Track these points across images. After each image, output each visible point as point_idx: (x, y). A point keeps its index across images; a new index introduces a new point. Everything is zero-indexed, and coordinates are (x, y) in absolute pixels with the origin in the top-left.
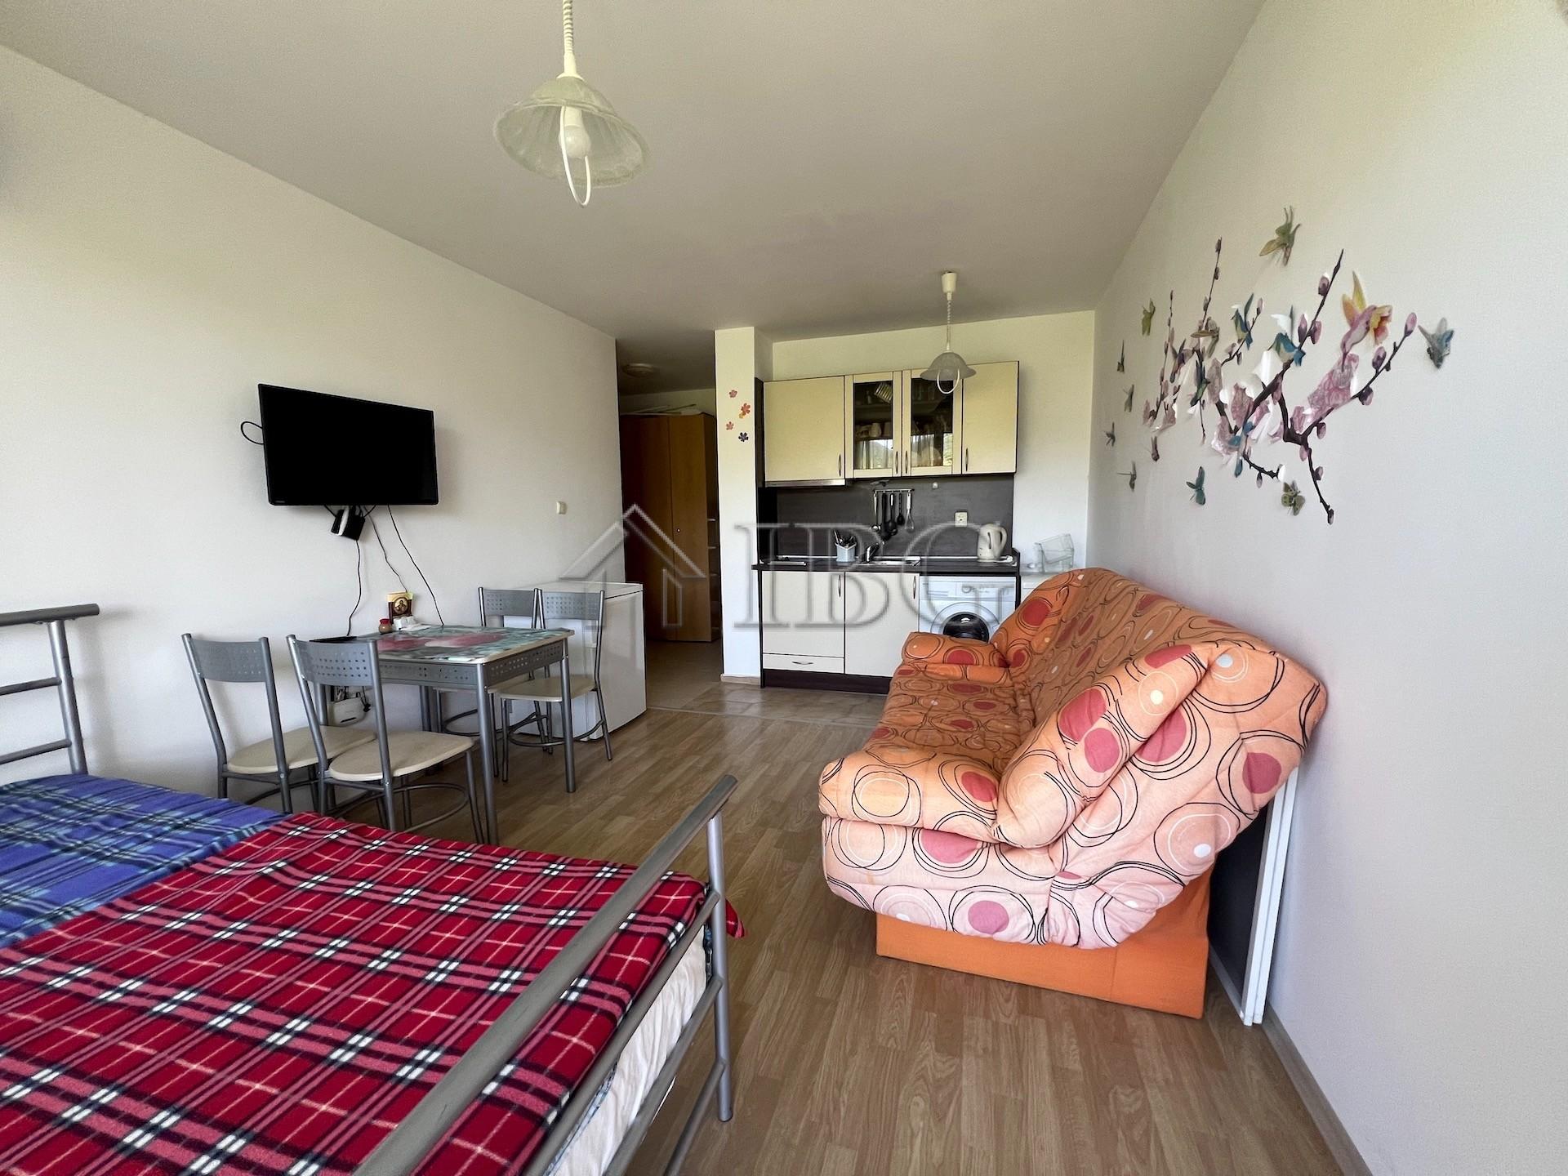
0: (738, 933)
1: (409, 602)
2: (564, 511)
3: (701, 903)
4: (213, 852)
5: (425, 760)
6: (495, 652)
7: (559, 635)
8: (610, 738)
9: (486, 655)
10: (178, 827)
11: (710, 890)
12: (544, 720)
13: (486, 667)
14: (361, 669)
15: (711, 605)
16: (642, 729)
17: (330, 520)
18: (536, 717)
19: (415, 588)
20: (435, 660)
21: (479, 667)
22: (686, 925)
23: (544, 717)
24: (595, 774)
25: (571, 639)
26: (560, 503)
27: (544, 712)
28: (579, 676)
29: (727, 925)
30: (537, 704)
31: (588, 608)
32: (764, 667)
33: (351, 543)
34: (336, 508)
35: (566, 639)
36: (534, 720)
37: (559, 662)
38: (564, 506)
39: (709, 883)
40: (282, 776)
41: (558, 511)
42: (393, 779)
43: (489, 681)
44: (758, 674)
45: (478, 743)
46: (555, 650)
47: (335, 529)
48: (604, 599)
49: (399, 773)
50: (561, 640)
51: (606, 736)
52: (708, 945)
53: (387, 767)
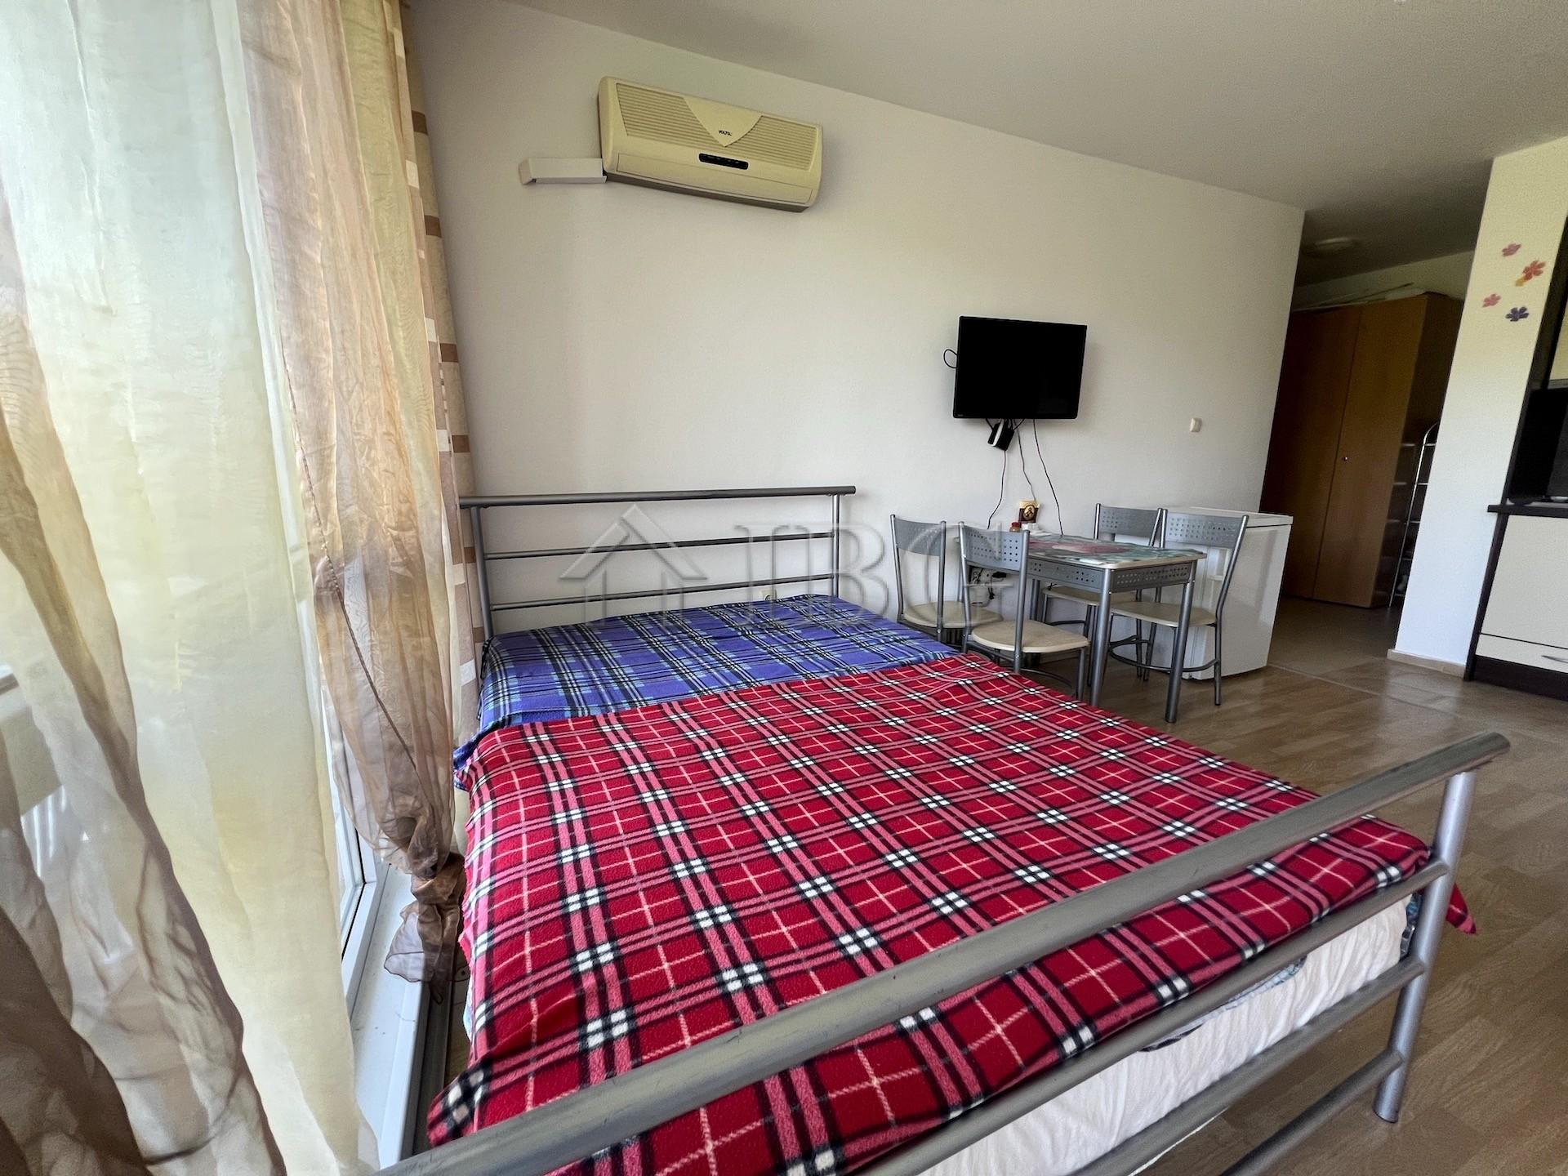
0: (1466, 926)
1: (1036, 510)
2: (1197, 430)
3: (1422, 863)
4: (921, 661)
5: (1048, 645)
6: (1124, 562)
7: (1190, 556)
8: (1220, 682)
9: (1116, 562)
10: (896, 641)
11: (1434, 856)
12: (1144, 646)
13: (1115, 573)
14: (1014, 554)
15: (1381, 561)
16: (1256, 686)
17: (988, 432)
18: (1136, 640)
19: (1044, 499)
20: (1067, 561)
21: (1107, 572)
22: (1403, 873)
23: (1145, 641)
24: (1195, 714)
25: (1201, 562)
26: (1196, 420)
27: (1145, 636)
28: (1201, 610)
29: (1450, 911)
30: (1139, 622)
31: (1222, 534)
32: (1478, 653)
33: (1001, 452)
34: (993, 421)
35: (1196, 562)
36: (1133, 643)
37: (1182, 586)
38: (1199, 424)
39: (1435, 849)
40: (939, 631)
41: (1191, 429)
42: (1021, 653)
43: (1114, 587)
44: (1462, 661)
45: (1093, 644)
46: (1182, 571)
47: (991, 441)
48: (1246, 527)
49: (1027, 650)
50: (1191, 562)
51: (1217, 679)
52: (1415, 918)
53: (1020, 643)
